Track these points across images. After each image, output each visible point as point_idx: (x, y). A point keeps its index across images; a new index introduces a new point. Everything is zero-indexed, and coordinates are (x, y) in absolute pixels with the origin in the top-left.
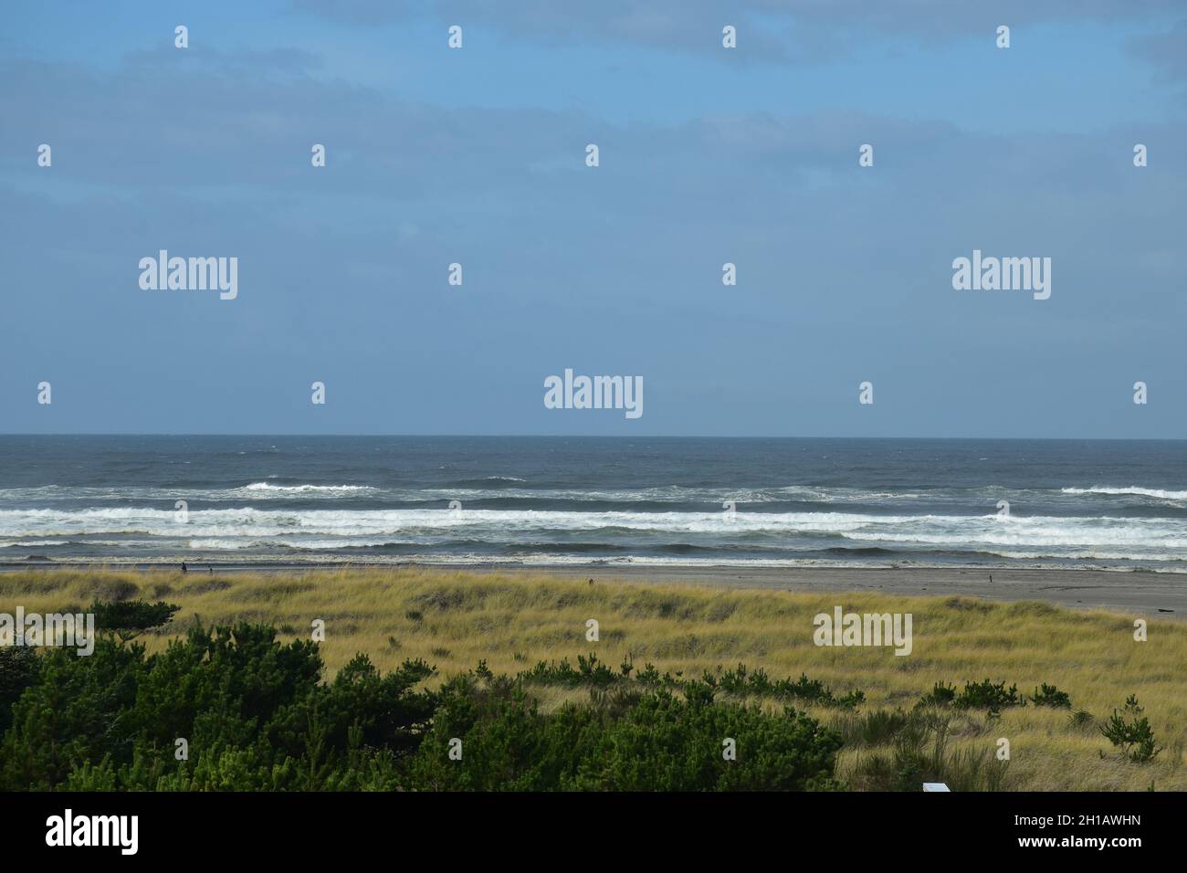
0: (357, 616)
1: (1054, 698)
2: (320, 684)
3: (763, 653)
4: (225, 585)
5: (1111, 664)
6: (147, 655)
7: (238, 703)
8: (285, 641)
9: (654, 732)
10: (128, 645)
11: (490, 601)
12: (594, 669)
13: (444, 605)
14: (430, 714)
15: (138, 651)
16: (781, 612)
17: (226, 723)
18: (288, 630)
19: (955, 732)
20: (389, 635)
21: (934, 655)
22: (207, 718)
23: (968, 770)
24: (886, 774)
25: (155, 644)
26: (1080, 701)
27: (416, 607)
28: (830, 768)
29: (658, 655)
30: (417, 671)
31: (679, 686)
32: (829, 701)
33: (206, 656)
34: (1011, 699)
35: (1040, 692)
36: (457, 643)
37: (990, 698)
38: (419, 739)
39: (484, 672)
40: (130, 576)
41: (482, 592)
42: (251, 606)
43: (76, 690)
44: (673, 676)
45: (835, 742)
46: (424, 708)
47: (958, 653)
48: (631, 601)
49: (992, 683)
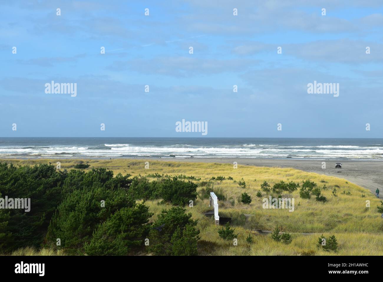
0: (119, 166)
1: (231, 178)
2: (113, 177)
3: (185, 172)
4: (98, 161)
5: (239, 173)
6: (85, 173)
7: (100, 180)
8: (108, 171)
9: (167, 185)
10: (82, 171)
11: (141, 164)
12: (158, 175)
13: (133, 165)
14: (131, 182)
15: (84, 172)
16: (188, 165)
17: (98, 184)
18: (108, 169)
19: (215, 184)
20: (124, 169)
21: (212, 172)
22: (95, 183)
23: (217, 190)
24: (204, 191)
25: (87, 171)
26: (234, 179)
27: (129, 165)
28: (196, 190)
29: (168, 173)
30: (129, 175)
31: (172, 177)
32: (195, 180)
33: (95, 173)
34: (224, 179)
35: (229, 178)
36: (135, 171)
37: (220, 179)
38: (129, 186)
39: (140, 175)
40: (82, 160)
41: (140, 163)
42: (102, 165)
43: (74, 178)
44: (171, 176)
45: (196, 186)
46: (130, 181)
47: (216, 172)
48: (164, 164)
49: (221, 176)
